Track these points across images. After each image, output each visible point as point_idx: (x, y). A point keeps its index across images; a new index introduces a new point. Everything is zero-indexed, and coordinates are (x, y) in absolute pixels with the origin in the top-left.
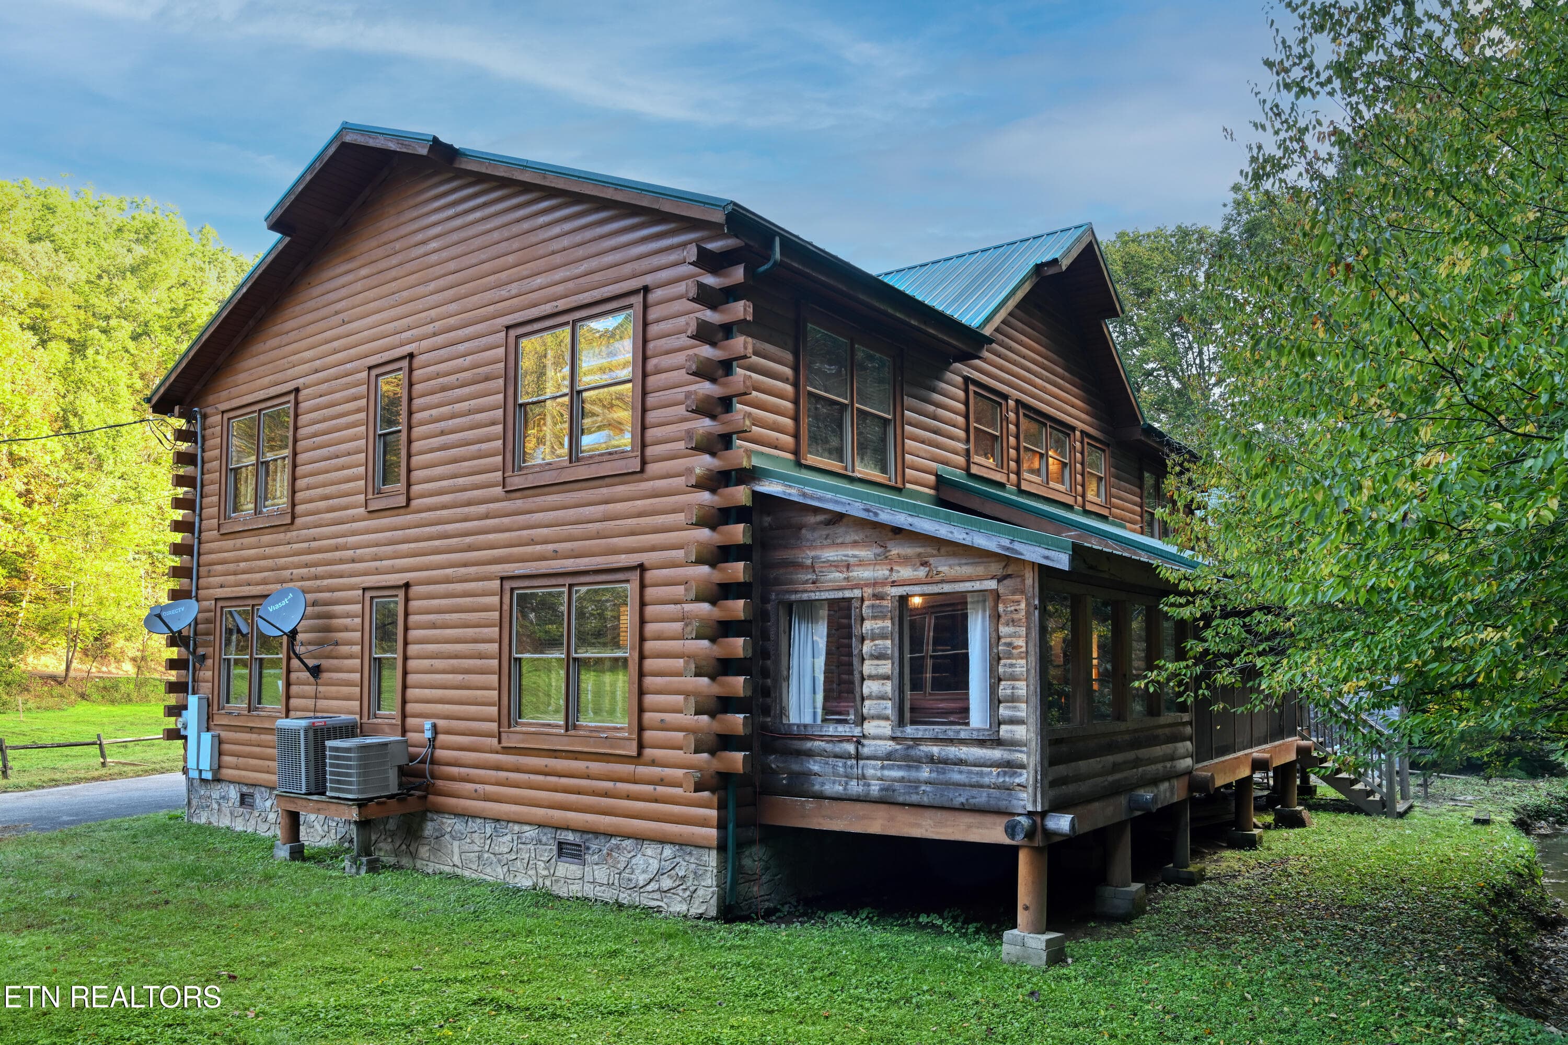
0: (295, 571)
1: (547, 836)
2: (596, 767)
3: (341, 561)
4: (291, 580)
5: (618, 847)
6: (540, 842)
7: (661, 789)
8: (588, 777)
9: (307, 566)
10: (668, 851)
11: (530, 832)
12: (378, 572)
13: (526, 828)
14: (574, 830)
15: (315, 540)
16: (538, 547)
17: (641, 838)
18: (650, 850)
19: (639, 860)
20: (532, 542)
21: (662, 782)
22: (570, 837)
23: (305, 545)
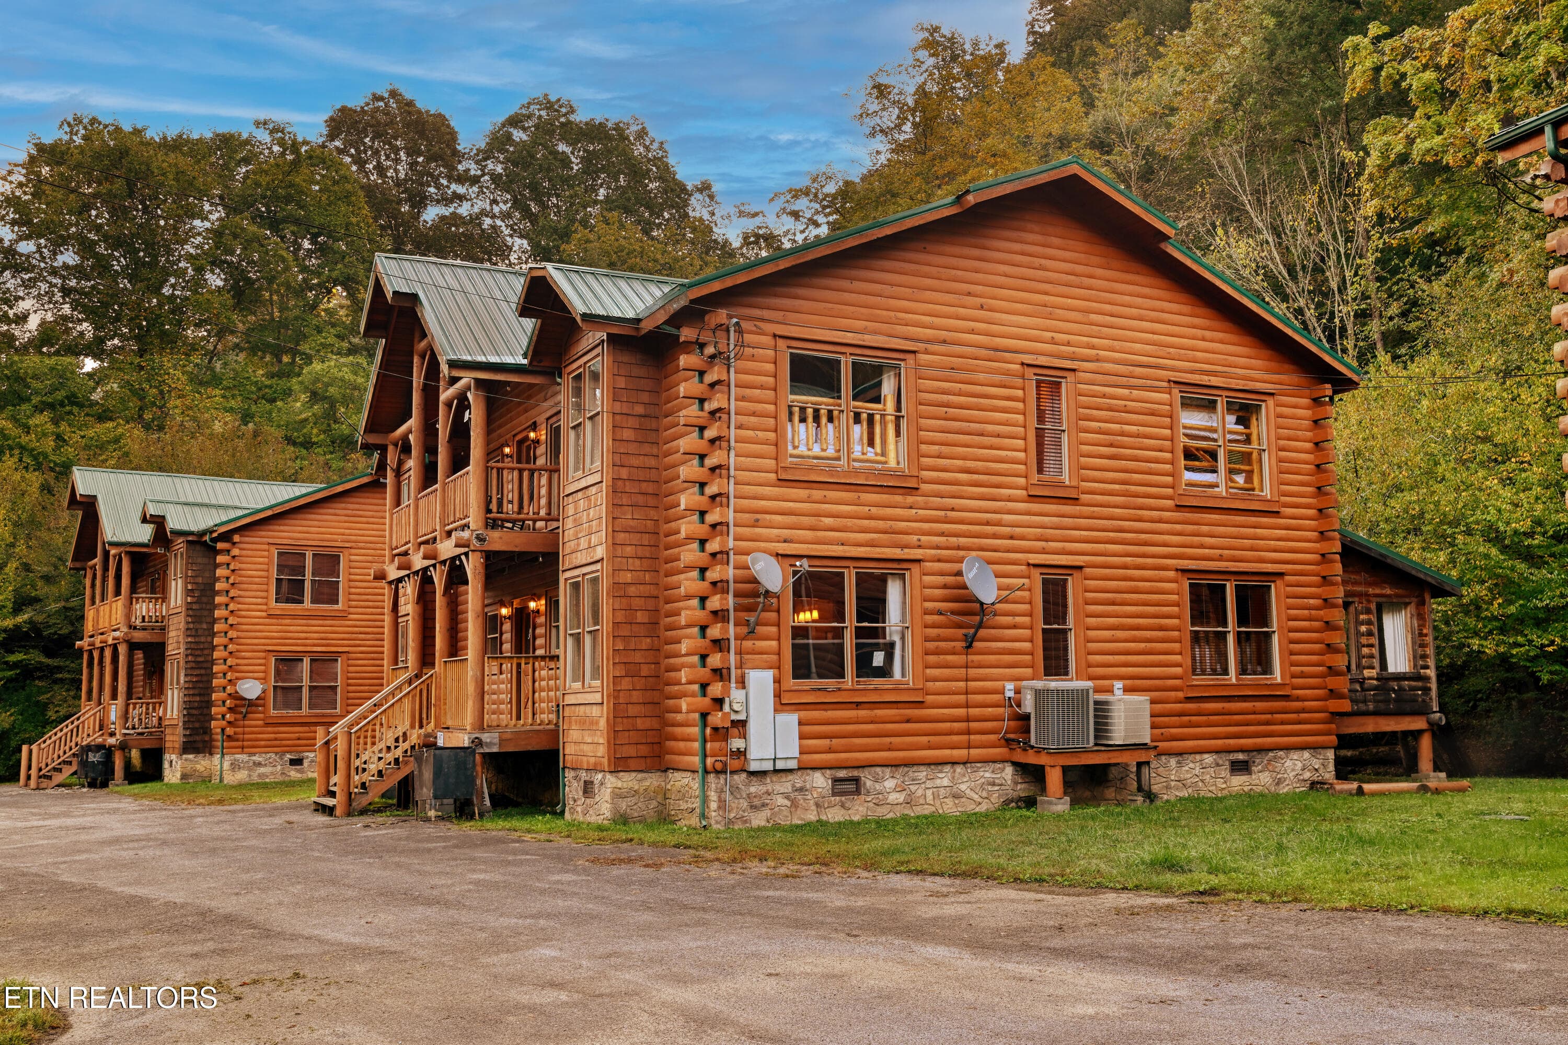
0: (923, 538)
1: (1225, 759)
2: (1259, 705)
3: (995, 536)
4: (919, 547)
5: (1275, 757)
6: (1218, 765)
7: (1303, 715)
8: (1254, 713)
9: (942, 534)
10: (1306, 754)
11: (1209, 759)
12: (1044, 551)
13: (1206, 756)
14: (1242, 751)
15: (953, 510)
16: (1207, 551)
17: (1288, 748)
18: (1295, 755)
19: (1288, 763)
20: (1202, 546)
21: (1304, 711)
22: (1241, 756)
23: (942, 513)
